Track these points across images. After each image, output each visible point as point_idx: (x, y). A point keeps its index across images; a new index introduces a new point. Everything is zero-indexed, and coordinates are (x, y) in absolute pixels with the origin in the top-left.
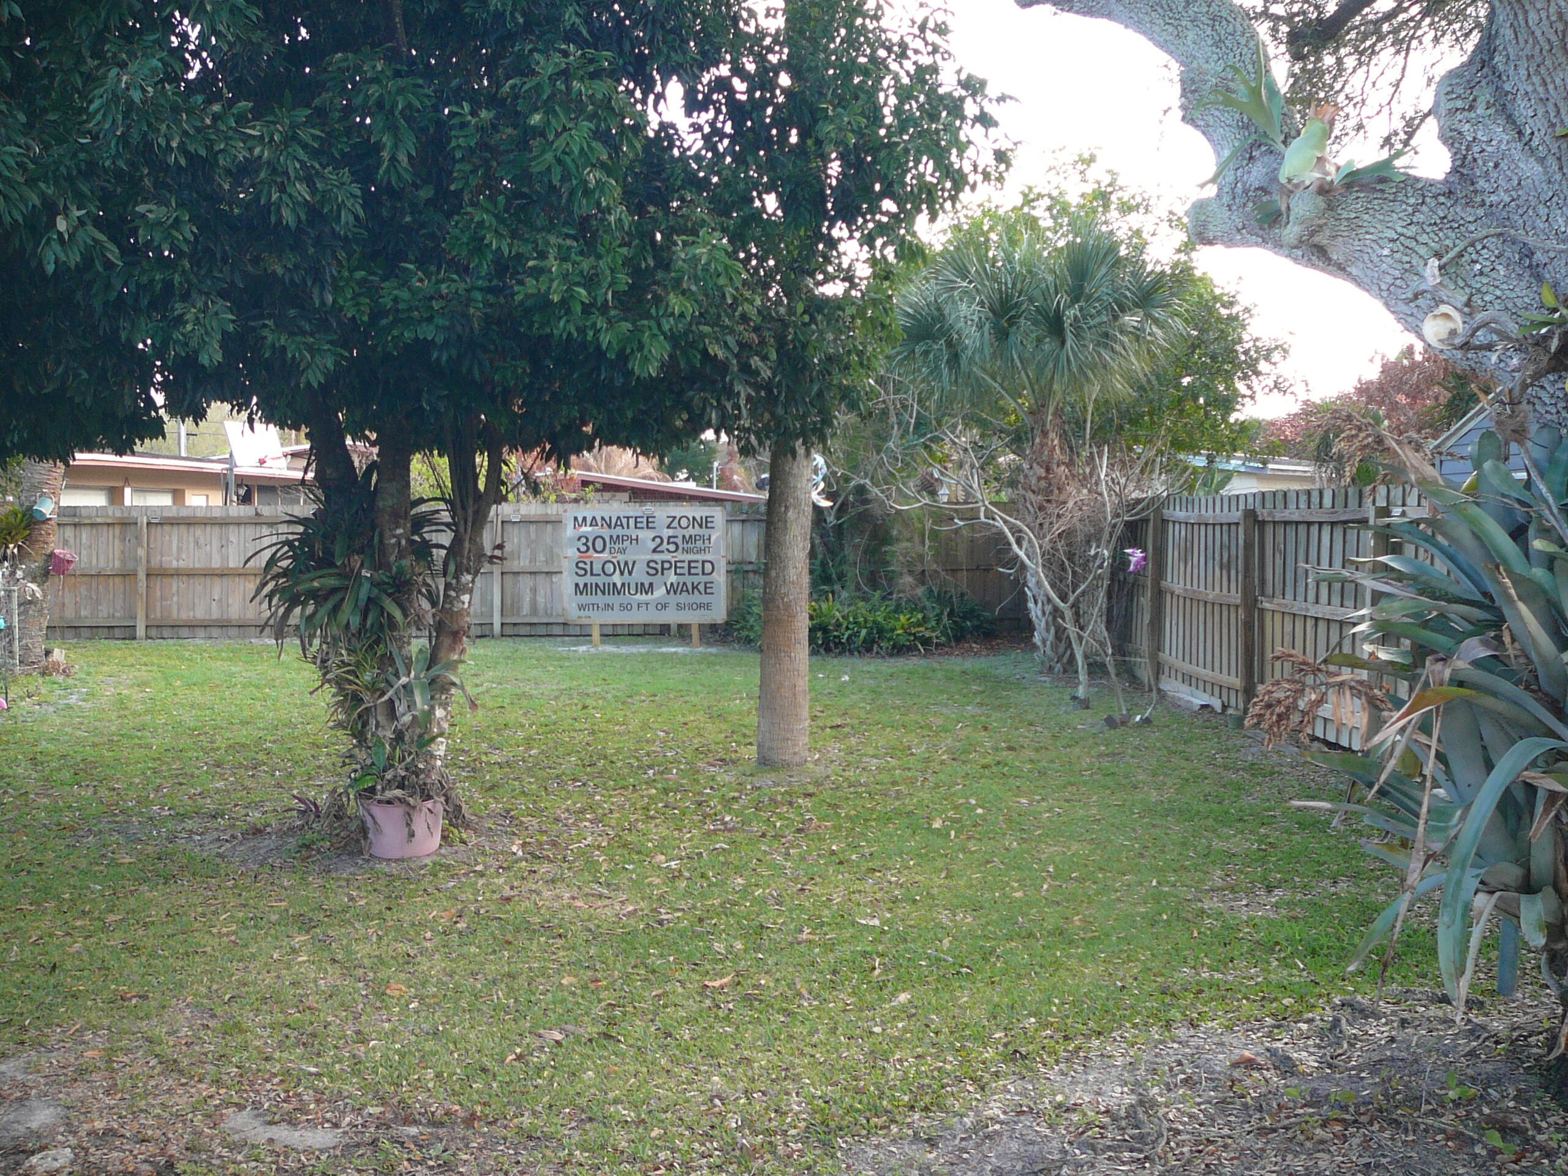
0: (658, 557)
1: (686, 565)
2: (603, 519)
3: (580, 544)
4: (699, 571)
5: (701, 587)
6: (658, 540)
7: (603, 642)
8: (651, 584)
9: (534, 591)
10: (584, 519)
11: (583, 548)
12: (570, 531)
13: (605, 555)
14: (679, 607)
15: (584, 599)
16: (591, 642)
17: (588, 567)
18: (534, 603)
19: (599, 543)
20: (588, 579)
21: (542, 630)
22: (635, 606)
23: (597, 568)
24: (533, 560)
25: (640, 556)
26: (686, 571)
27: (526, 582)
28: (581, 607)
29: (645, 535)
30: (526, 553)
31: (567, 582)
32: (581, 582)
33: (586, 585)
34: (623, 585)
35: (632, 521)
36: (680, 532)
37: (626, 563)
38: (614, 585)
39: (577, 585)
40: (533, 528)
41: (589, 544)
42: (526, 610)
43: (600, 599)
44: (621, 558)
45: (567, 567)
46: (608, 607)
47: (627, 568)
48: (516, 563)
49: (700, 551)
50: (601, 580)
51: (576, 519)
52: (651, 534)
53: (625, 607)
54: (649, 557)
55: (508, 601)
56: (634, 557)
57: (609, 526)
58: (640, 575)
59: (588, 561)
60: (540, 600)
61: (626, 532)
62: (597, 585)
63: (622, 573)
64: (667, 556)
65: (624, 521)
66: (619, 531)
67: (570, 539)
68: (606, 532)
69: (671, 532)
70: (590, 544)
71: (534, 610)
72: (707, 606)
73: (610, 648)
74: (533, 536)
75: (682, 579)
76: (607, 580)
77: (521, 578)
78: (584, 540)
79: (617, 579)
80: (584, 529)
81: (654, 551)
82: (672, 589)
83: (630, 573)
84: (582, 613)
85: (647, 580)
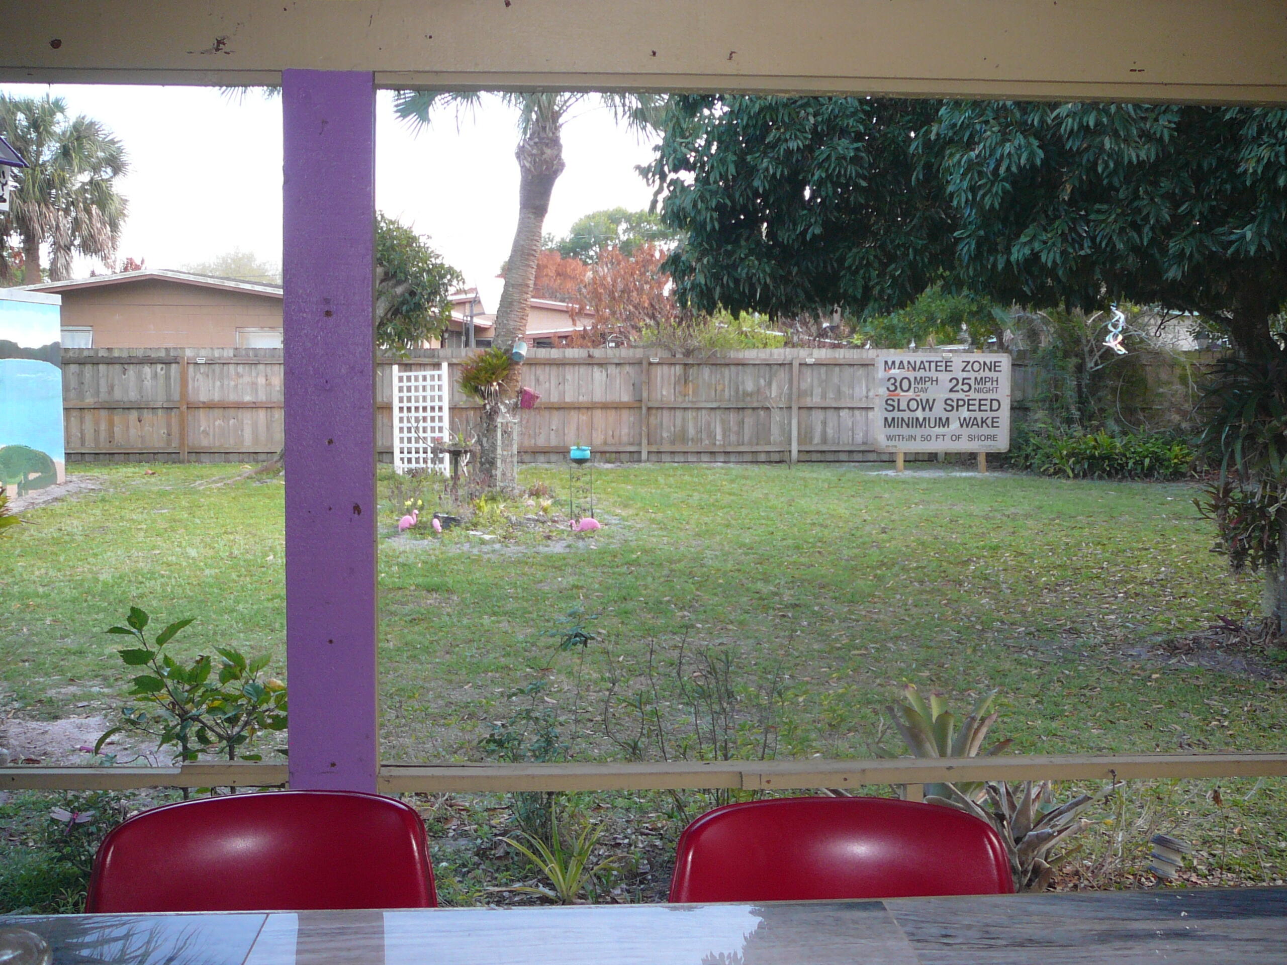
0: (954, 396)
1: (977, 403)
2: (909, 362)
3: (889, 384)
4: (988, 407)
5: (989, 422)
6: (954, 382)
7: (906, 468)
8: (948, 419)
9: (824, 423)
10: (893, 362)
11: (892, 388)
12: (881, 374)
13: (911, 394)
14: (971, 438)
15: (893, 431)
16: (894, 468)
17: (896, 404)
18: (824, 433)
19: (905, 383)
20: (896, 414)
21: (830, 457)
22: (934, 438)
23: (903, 406)
24: (824, 396)
25: (939, 393)
26: (977, 407)
27: (817, 416)
28: (889, 438)
29: (944, 377)
30: (817, 391)
31: (877, 416)
32: (890, 416)
33: (893, 419)
34: (924, 419)
35: (933, 365)
36: (972, 375)
37: (927, 401)
38: (917, 419)
39: (886, 419)
40: (823, 370)
41: (896, 385)
42: (817, 439)
43: (905, 431)
44: (923, 396)
45: (879, 404)
46: (912, 438)
47: (928, 405)
48: (809, 399)
49: (988, 391)
50: (906, 415)
51: (886, 362)
52: (949, 376)
53: (925, 438)
54: (947, 396)
56: (934, 396)
57: (914, 369)
58: (939, 410)
59: (896, 398)
60: (830, 432)
61: (928, 374)
62: (903, 419)
63: (924, 409)
64: (961, 395)
65: (927, 365)
66: (922, 373)
67: (881, 380)
68: (911, 375)
69: (965, 375)
70: (898, 384)
71: (824, 440)
72: (993, 438)
73: (908, 474)
74: (823, 376)
75: (973, 415)
76: (912, 415)
77: (814, 412)
78: (892, 381)
79: (920, 414)
80: (893, 371)
81: (951, 390)
82: (965, 423)
83: (931, 409)
84: (890, 443)
85: (944, 415)
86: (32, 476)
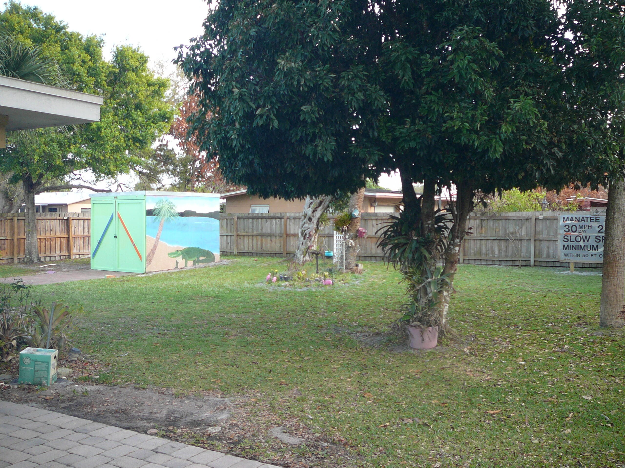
0: (600, 234)
2: (576, 218)
3: (565, 228)
6: (601, 227)
7: (575, 270)
8: (597, 246)
9: (548, 248)
10: (568, 218)
11: (567, 230)
12: (561, 222)
13: (577, 233)
15: (567, 252)
16: (569, 270)
17: (569, 238)
18: (548, 253)
19: (574, 227)
20: (569, 243)
21: (551, 264)
22: (590, 256)
23: (573, 239)
24: (548, 235)
25: (592, 233)
27: (545, 244)
28: (566, 255)
29: (595, 225)
30: (545, 232)
31: (560, 244)
32: (566, 244)
33: (568, 246)
34: (584, 246)
35: (589, 219)
37: (586, 237)
38: (581, 246)
39: (564, 246)
40: (548, 221)
41: (569, 229)
42: (545, 255)
43: (574, 252)
44: (584, 234)
45: (560, 238)
46: (578, 255)
47: (586, 239)
48: (541, 236)
50: (574, 244)
51: (564, 218)
52: (598, 224)
53: (586, 256)
54: (597, 234)
55: (537, 252)
56: (590, 234)
57: (579, 221)
58: (592, 242)
59: (569, 236)
60: (551, 252)
61: (586, 223)
62: (573, 246)
63: (584, 241)
65: (585, 219)
66: (583, 223)
67: (561, 226)
68: (577, 224)
70: (570, 228)
71: (548, 256)
73: (577, 273)
74: (548, 225)
76: (577, 244)
77: (543, 242)
78: (567, 227)
79: (582, 243)
80: (567, 222)
81: (599, 232)
83: (588, 241)
84: (566, 258)
85: (595, 244)
86: (201, 258)
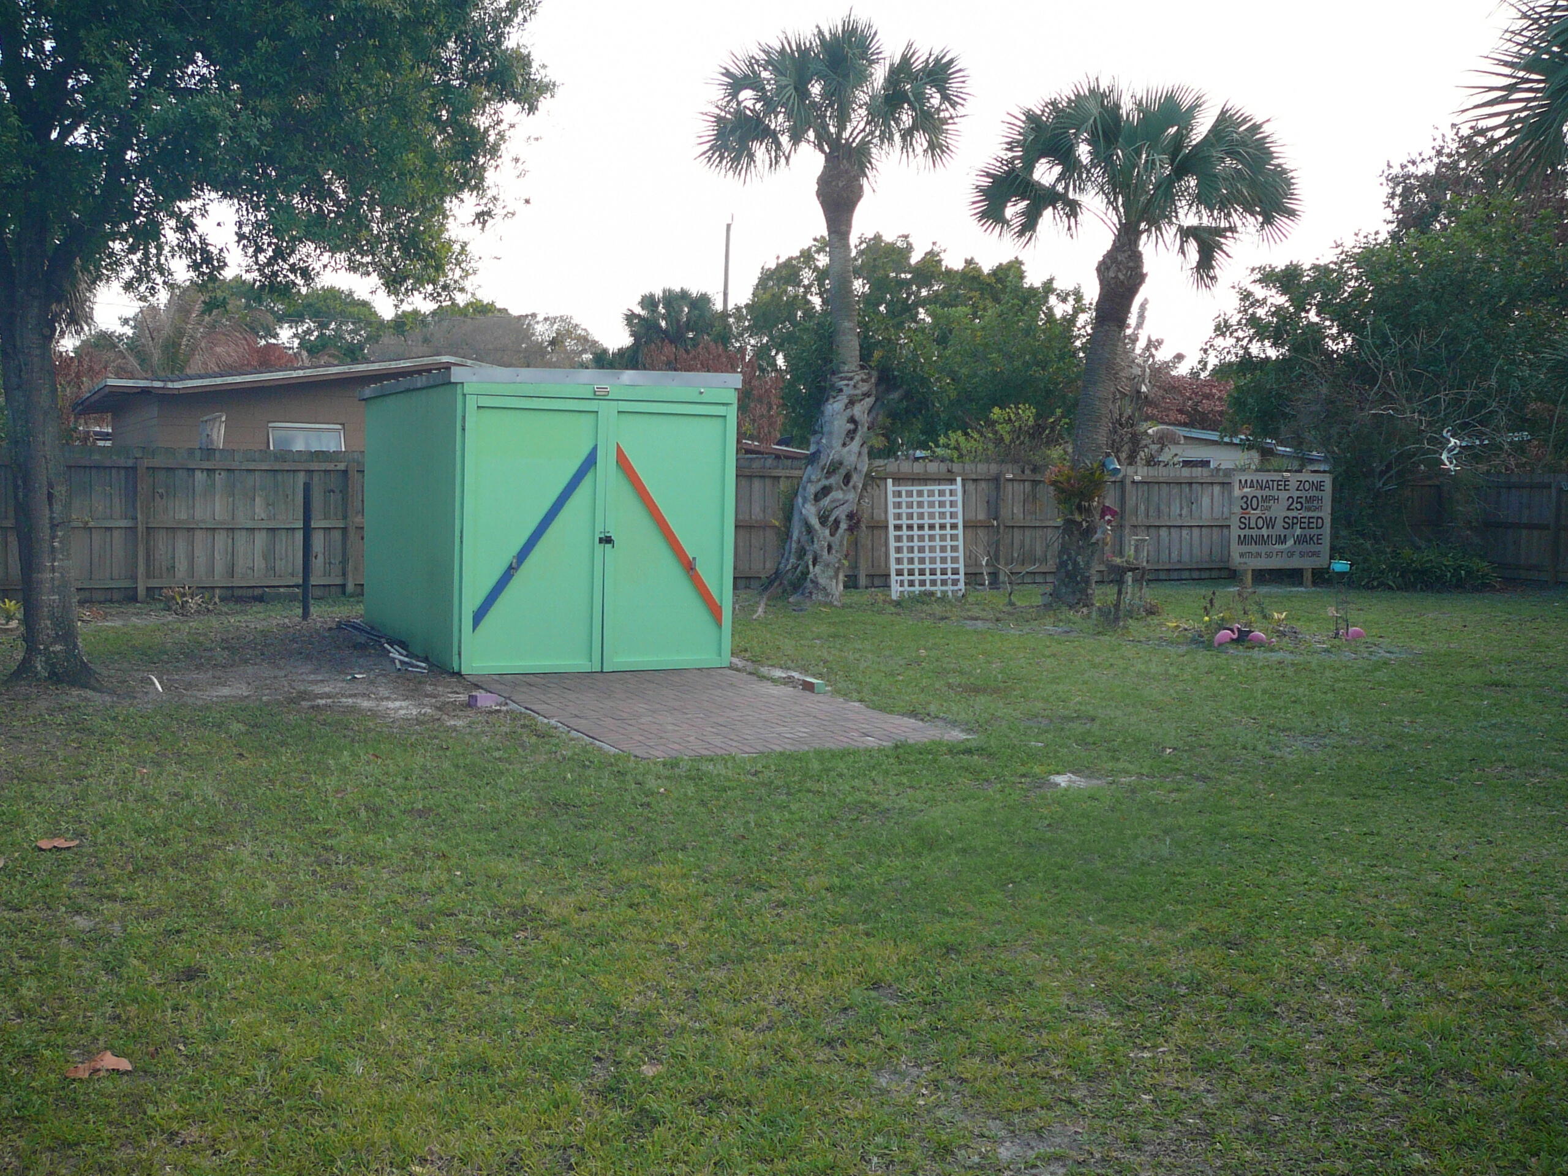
0: (1291, 514)
1: (1306, 520)
2: (1257, 481)
3: (1242, 503)
4: (1314, 525)
5: (1315, 539)
6: (1291, 500)
7: (1252, 584)
8: (1285, 536)
10: (1246, 481)
11: (1245, 506)
12: (1236, 492)
13: (1258, 512)
14: (1302, 554)
15: (1244, 548)
17: (1247, 522)
19: (1255, 501)
20: (1247, 532)
22: (1275, 555)
23: (1253, 525)
25: (1278, 511)
26: (1306, 525)
28: (1242, 555)
29: (1284, 495)
31: (1233, 534)
32: (1242, 533)
33: (1245, 537)
34: (1268, 536)
35: (1275, 484)
36: (1304, 494)
37: (1271, 519)
38: (1263, 536)
39: (1239, 537)
43: (1254, 548)
44: (1268, 514)
45: (1235, 523)
46: (1259, 555)
47: (1270, 523)
49: (1316, 509)
50: (1255, 533)
51: (1240, 481)
52: (1286, 495)
53: (1269, 555)
54: (1285, 514)
56: (1276, 514)
57: (1261, 488)
58: (1279, 530)
59: (1247, 517)
61: (1272, 493)
62: (1252, 537)
63: (1268, 527)
64: (1295, 513)
65: (1271, 484)
66: (1266, 492)
67: (1237, 498)
68: (1259, 493)
69: (1298, 493)
70: (1249, 502)
72: (1315, 554)
73: (1256, 590)
75: (1307, 531)
76: (1259, 532)
78: (1245, 499)
79: (1265, 532)
80: (1245, 490)
81: (1288, 509)
82: (1299, 540)
83: (1273, 527)
84: (1243, 560)
85: (1283, 533)
